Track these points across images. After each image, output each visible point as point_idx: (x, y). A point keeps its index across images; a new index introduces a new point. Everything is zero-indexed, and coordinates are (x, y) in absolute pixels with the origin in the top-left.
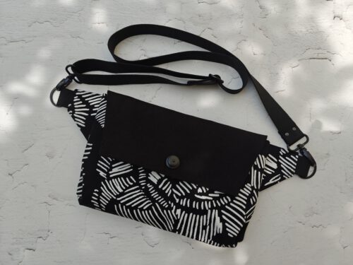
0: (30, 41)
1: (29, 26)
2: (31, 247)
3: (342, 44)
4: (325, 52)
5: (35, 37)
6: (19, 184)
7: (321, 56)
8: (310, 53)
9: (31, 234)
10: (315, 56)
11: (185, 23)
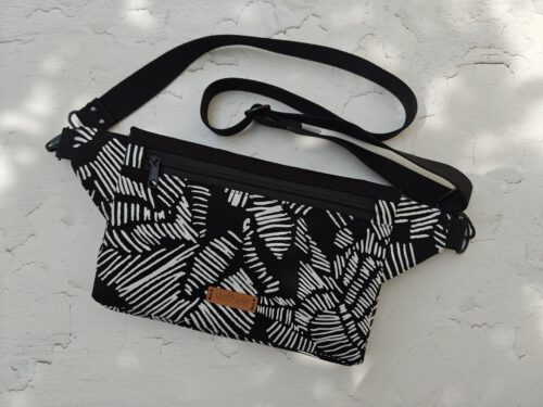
0: (31, 41)
1: (28, 17)
2: (46, 359)
3: (528, 38)
4: (500, 52)
5: (37, 33)
6: (23, 265)
7: (493, 59)
8: (476, 55)
9: (45, 340)
10: (485, 59)
11: (275, 6)
